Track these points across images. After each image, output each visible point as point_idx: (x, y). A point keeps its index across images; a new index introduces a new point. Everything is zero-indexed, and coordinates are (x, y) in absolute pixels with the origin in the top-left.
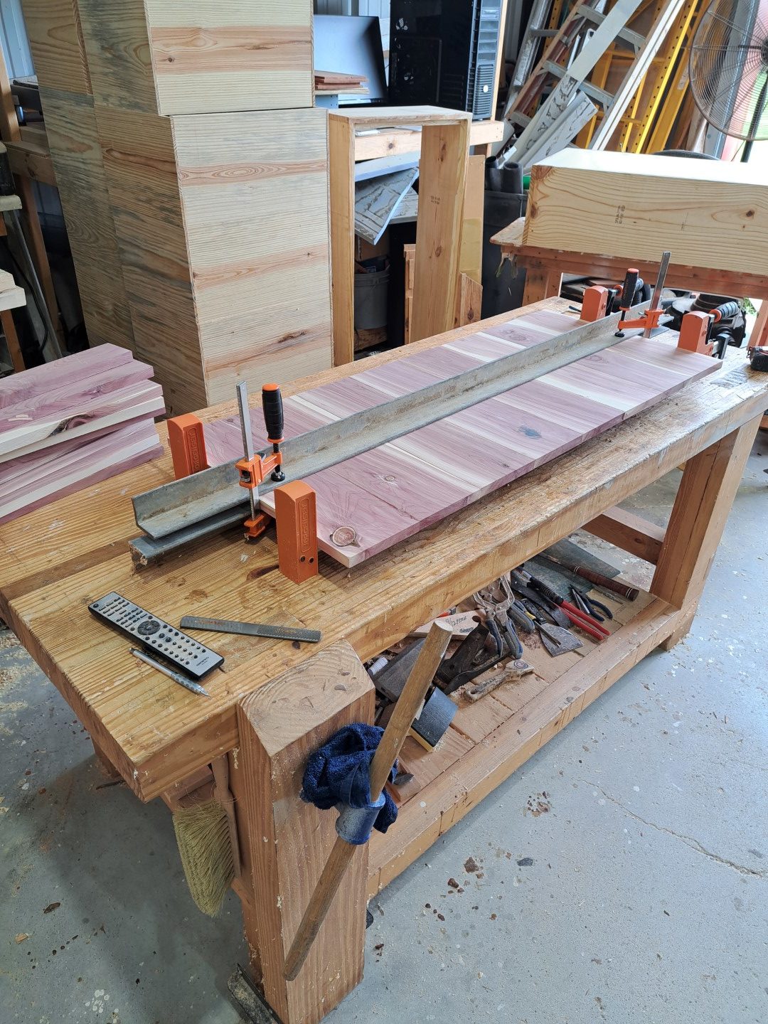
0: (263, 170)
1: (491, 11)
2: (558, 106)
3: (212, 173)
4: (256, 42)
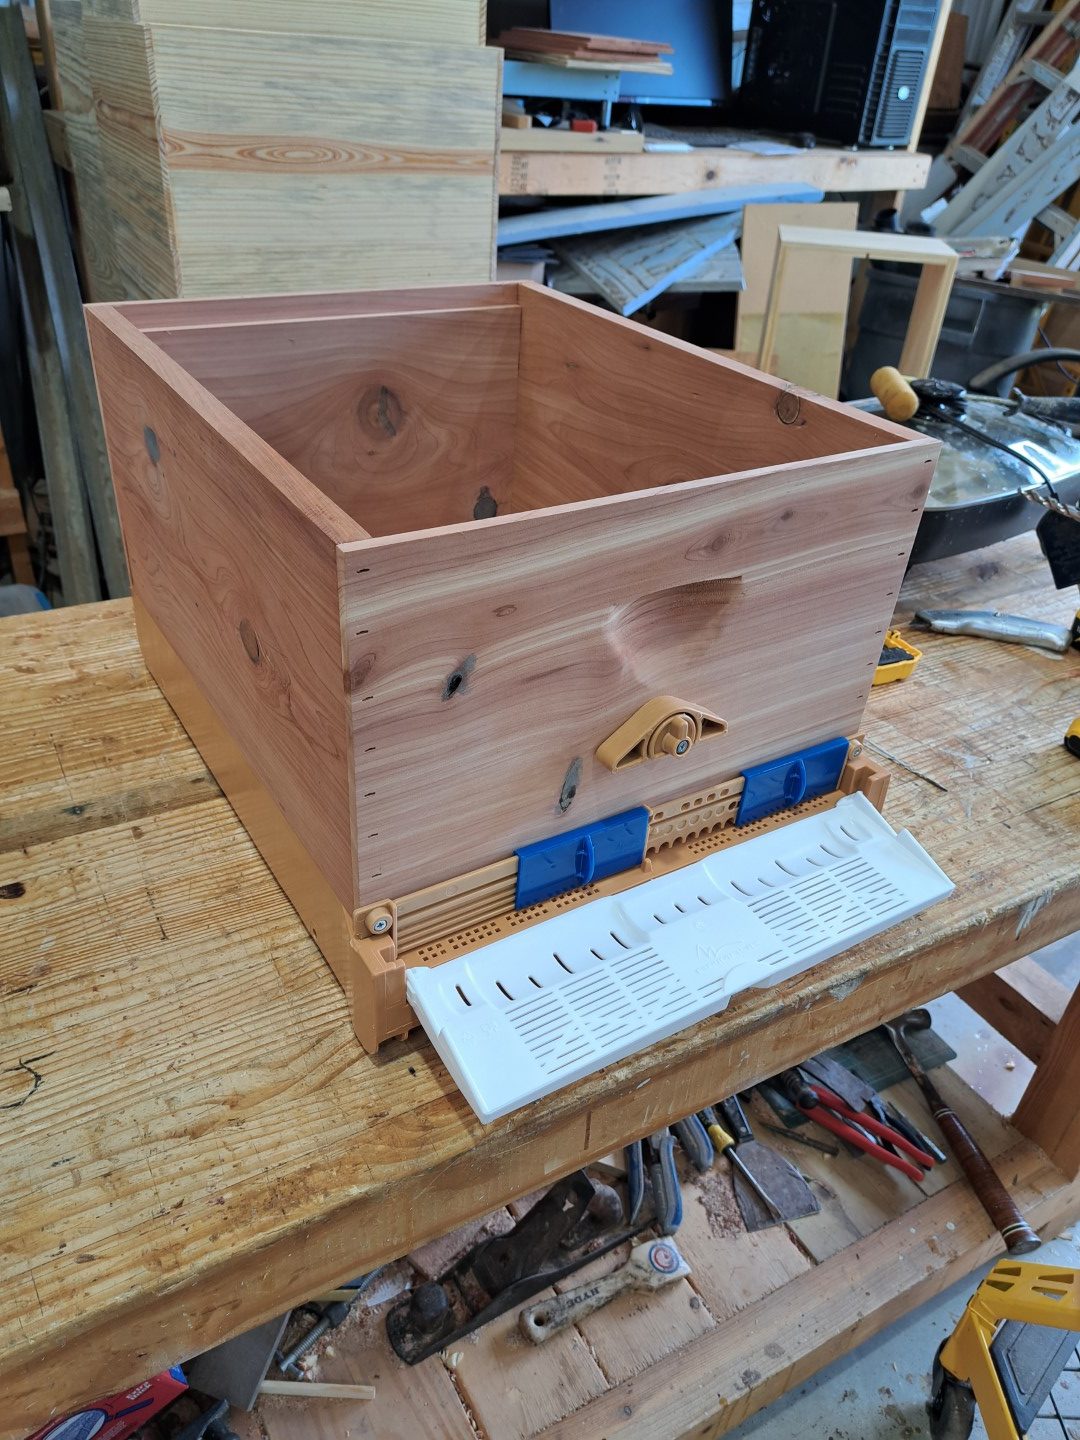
2: (1039, 138)
3: (237, 149)
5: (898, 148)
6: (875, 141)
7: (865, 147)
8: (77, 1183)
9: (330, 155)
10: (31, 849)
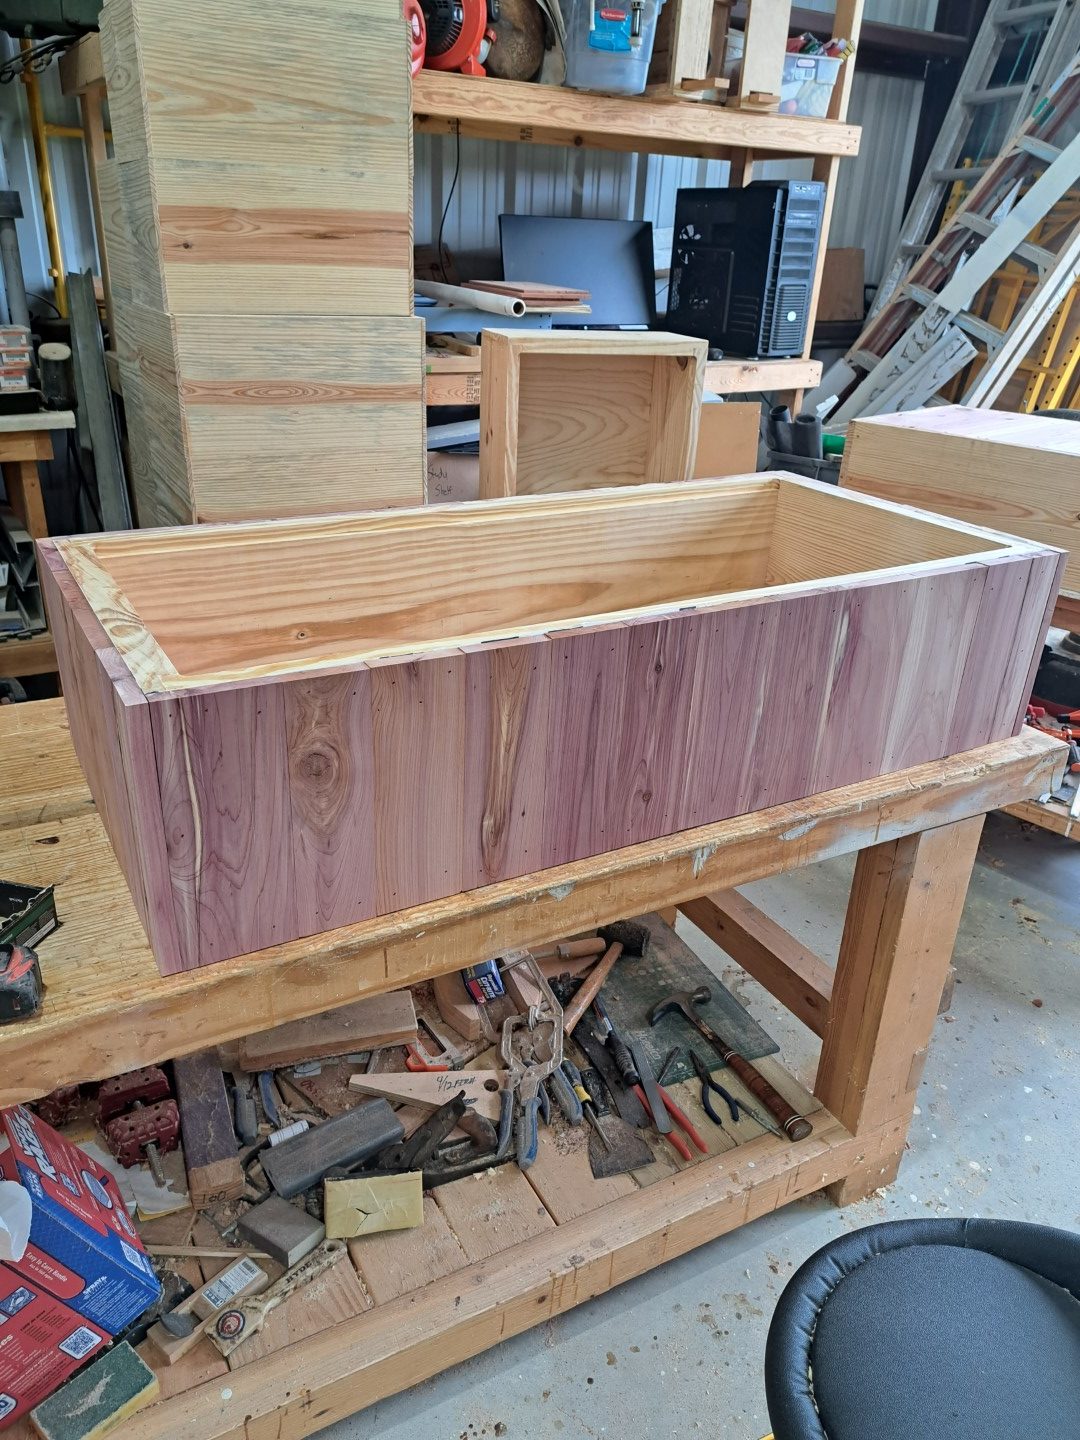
0: (316, 392)
1: (803, 215)
2: (919, 344)
3: (234, 390)
4: (322, 229)
5: (793, 357)
6: (772, 353)
7: (762, 358)
8: (79, 966)
9: (301, 392)
10: (64, 821)
